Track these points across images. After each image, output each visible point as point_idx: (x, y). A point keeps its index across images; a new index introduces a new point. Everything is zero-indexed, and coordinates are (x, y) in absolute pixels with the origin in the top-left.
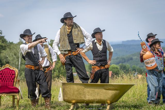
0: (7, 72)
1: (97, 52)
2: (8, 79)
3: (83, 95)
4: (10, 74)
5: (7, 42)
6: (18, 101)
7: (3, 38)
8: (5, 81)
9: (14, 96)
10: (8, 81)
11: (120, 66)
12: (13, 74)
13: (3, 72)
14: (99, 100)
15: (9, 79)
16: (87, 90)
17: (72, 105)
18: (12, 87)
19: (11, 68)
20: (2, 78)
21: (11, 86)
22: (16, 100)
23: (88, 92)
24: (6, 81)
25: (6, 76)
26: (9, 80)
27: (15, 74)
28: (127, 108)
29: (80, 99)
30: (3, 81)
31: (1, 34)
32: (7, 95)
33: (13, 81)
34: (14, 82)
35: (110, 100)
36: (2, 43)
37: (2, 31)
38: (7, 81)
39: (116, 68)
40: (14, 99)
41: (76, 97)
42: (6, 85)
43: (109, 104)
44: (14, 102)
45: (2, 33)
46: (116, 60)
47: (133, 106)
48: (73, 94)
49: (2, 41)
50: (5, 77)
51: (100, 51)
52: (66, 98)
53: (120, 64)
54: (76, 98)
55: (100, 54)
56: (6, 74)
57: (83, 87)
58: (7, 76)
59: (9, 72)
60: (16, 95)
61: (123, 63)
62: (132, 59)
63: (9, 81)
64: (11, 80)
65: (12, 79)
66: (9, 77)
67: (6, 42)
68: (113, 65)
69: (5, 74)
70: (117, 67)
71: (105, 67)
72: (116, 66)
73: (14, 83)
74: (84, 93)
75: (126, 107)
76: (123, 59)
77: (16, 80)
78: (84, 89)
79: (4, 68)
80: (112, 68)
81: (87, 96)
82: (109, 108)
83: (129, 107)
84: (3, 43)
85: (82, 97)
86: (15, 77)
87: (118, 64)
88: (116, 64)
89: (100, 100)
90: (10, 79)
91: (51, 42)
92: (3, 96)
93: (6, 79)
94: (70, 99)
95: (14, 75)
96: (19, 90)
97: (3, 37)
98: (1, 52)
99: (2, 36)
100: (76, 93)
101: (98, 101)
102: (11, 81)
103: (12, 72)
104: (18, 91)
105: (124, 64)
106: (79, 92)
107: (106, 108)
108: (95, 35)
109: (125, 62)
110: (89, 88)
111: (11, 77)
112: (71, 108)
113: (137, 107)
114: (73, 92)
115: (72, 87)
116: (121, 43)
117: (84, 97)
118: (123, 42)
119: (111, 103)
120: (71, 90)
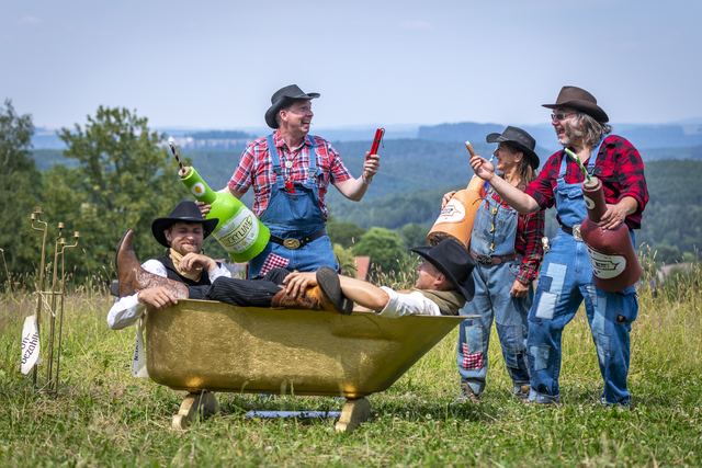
3: (239, 354)
11: (406, 234)
14: (306, 378)
17: (188, 396)
28: (429, 416)
29: (222, 373)
35: (354, 384)
39: (388, 245)
43: (350, 400)
46: (389, 209)
47: (453, 410)
48: (195, 350)
52: (159, 367)
53: (409, 226)
54: (206, 369)
61: (419, 221)
68: (377, 232)
70: (392, 238)
72: (390, 234)
74: (242, 345)
75: (424, 411)
76: (421, 204)
80: (372, 244)
81: (256, 361)
82: (352, 418)
83: (438, 413)
85: (233, 363)
87: (396, 224)
88: (389, 227)
89: (310, 382)
91: (100, 116)
94: (178, 372)
100: (207, 344)
101: (303, 384)
105: (425, 227)
106: (222, 343)
109: (427, 217)
112: (184, 411)
113: (474, 415)
114: (195, 339)
115: (188, 318)
116: (414, 136)
117: (244, 366)
118: (423, 129)
119: (361, 395)
120: (187, 330)
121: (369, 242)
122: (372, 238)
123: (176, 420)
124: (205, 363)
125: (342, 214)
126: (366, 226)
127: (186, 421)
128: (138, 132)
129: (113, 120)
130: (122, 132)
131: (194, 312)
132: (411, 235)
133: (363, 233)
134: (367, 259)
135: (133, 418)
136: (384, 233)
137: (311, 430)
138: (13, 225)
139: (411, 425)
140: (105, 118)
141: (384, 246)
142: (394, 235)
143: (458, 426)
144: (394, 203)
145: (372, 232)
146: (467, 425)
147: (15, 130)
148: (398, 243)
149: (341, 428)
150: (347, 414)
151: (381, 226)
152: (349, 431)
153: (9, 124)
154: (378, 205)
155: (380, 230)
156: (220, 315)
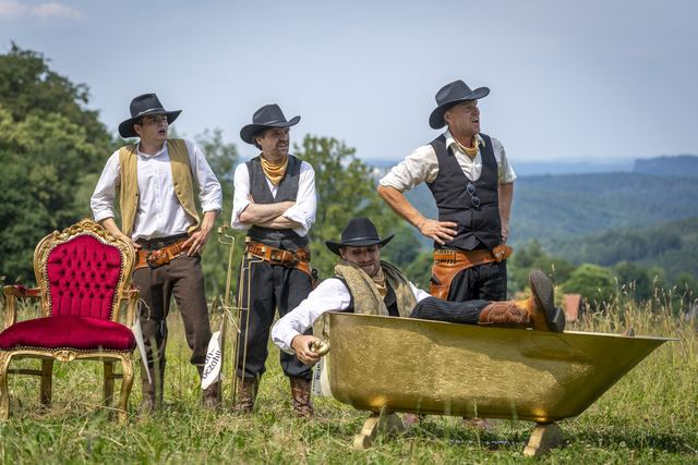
0: (85, 253)
1: (460, 189)
2: (87, 286)
3: (424, 373)
4: (99, 265)
5: (111, 138)
6: (125, 388)
7: (91, 122)
8: (72, 295)
9: (109, 364)
10: (86, 296)
11: (620, 273)
12: (110, 266)
13: (65, 251)
14: (494, 400)
15: (92, 285)
16: (441, 352)
17: (371, 416)
18: (105, 323)
19: (103, 236)
20: (62, 282)
21: (100, 318)
22: (118, 383)
23: (447, 363)
24: (77, 296)
25: (78, 273)
26: (92, 289)
27: (119, 265)
28: (623, 444)
29: (407, 392)
30: (66, 294)
31: (86, 101)
32: (81, 356)
33: (108, 295)
34: (112, 300)
35: (544, 407)
36: (87, 141)
37: (88, 89)
38: (82, 296)
39: (600, 283)
40: (110, 375)
41: (389, 381)
42: (77, 314)
43: (540, 424)
44: (108, 390)
45: (88, 97)
46: (601, 245)
47: (652, 441)
48: (379, 368)
49: (88, 131)
50: (73, 274)
51: (472, 183)
52: (342, 385)
53: (622, 264)
54: (390, 388)
55: (474, 195)
56: (79, 264)
57: (425, 339)
58: (83, 274)
59: (95, 254)
60: (120, 360)
61: (633, 258)
62: (675, 243)
63: (92, 296)
64: (103, 290)
65: (108, 287)
66: (93, 275)
67: (103, 140)
68: (588, 269)
69: (74, 264)
70: (605, 276)
71: (493, 256)
72: (602, 272)
73: (116, 307)
74: (427, 364)
75: (618, 439)
76: (636, 240)
77: (124, 294)
78: (429, 348)
79: (72, 237)
80: (582, 283)
81: (442, 381)
82: (541, 444)
83: (634, 444)
84: (93, 142)
85: (418, 382)
86: (117, 279)
87: (609, 261)
88: (601, 264)
89: (498, 404)
90: (97, 286)
91: (306, 144)
92: (60, 358)
93: (77, 285)
94: (362, 391)
95: (115, 271)
96: (134, 338)
97: (93, 115)
98: (81, 180)
99: (88, 113)
100: (392, 362)
101: (490, 407)
102: (102, 296)
103: (105, 255)
104: (127, 339)
105: (639, 265)
106: (406, 361)
107: (527, 441)
108: (448, 113)
109: (643, 255)
110: (454, 345)
111: (103, 276)
112: (367, 430)
113: (674, 446)
114: (379, 356)
115: (372, 334)
116: (630, 169)
117: (429, 386)
118: (639, 162)
119: (552, 419)
120: (371, 347)
121: (580, 279)
122: (583, 275)
123: (358, 441)
124: (389, 382)
125: (553, 250)
126: (577, 263)
127: (367, 442)
128: (346, 163)
129: (319, 149)
130: (328, 160)
131: (378, 329)
132: (624, 273)
133: (573, 269)
134: (578, 297)
135: (315, 437)
136: (596, 270)
137: (497, 454)
138: (215, 254)
139: (603, 452)
140: (311, 147)
141: (597, 284)
142: (607, 273)
143: (654, 454)
144: (607, 239)
145: (583, 269)
146: (664, 455)
147: (221, 158)
148: (611, 282)
149: (529, 452)
150: (536, 439)
151: (593, 263)
152: (537, 457)
153: (214, 153)
154: (590, 241)
155: (593, 267)
156: (406, 332)
